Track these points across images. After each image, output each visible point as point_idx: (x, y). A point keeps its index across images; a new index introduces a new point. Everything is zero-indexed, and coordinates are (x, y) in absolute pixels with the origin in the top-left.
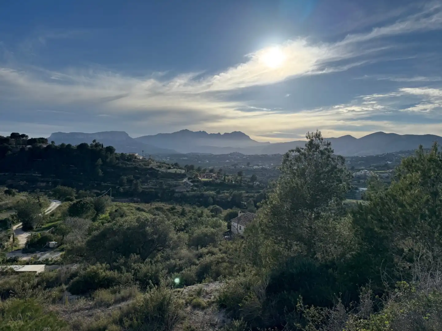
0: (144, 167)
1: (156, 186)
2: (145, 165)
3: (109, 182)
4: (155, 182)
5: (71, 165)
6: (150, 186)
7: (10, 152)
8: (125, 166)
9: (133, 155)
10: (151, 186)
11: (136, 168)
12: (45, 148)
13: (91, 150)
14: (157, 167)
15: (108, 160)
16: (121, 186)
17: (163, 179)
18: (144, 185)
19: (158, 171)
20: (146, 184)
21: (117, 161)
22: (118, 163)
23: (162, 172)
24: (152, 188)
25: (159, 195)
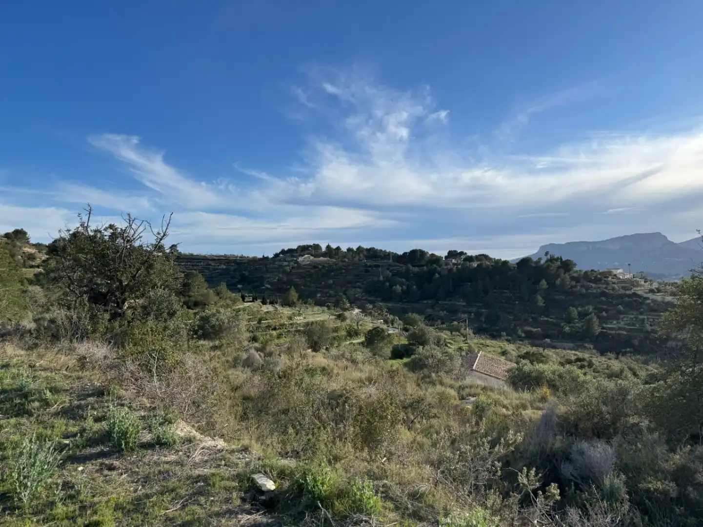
0: (622, 292)
1: (633, 325)
2: (624, 288)
3: (553, 317)
4: (634, 319)
5: (505, 291)
6: (622, 324)
7: (437, 275)
8: (584, 291)
9: (611, 272)
10: (623, 326)
11: (604, 294)
12: (475, 269)
13: (536, 267)
14: (646, 293)
15: (558, 282)
16: (569, 322)
17: (652, 313)
18: (611, 323)
19: (648, 298)
20: (615, 322)
21: (574, 283)
22: (575, 286)
23: (654, 301)
24: (623, 329)
25: (636, 342)
